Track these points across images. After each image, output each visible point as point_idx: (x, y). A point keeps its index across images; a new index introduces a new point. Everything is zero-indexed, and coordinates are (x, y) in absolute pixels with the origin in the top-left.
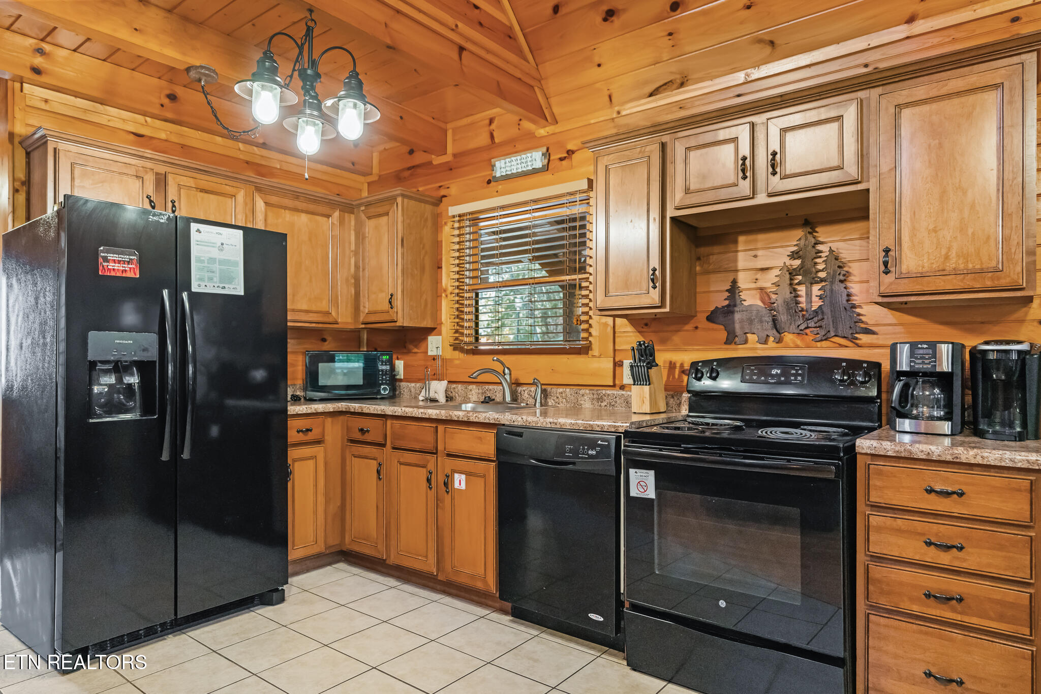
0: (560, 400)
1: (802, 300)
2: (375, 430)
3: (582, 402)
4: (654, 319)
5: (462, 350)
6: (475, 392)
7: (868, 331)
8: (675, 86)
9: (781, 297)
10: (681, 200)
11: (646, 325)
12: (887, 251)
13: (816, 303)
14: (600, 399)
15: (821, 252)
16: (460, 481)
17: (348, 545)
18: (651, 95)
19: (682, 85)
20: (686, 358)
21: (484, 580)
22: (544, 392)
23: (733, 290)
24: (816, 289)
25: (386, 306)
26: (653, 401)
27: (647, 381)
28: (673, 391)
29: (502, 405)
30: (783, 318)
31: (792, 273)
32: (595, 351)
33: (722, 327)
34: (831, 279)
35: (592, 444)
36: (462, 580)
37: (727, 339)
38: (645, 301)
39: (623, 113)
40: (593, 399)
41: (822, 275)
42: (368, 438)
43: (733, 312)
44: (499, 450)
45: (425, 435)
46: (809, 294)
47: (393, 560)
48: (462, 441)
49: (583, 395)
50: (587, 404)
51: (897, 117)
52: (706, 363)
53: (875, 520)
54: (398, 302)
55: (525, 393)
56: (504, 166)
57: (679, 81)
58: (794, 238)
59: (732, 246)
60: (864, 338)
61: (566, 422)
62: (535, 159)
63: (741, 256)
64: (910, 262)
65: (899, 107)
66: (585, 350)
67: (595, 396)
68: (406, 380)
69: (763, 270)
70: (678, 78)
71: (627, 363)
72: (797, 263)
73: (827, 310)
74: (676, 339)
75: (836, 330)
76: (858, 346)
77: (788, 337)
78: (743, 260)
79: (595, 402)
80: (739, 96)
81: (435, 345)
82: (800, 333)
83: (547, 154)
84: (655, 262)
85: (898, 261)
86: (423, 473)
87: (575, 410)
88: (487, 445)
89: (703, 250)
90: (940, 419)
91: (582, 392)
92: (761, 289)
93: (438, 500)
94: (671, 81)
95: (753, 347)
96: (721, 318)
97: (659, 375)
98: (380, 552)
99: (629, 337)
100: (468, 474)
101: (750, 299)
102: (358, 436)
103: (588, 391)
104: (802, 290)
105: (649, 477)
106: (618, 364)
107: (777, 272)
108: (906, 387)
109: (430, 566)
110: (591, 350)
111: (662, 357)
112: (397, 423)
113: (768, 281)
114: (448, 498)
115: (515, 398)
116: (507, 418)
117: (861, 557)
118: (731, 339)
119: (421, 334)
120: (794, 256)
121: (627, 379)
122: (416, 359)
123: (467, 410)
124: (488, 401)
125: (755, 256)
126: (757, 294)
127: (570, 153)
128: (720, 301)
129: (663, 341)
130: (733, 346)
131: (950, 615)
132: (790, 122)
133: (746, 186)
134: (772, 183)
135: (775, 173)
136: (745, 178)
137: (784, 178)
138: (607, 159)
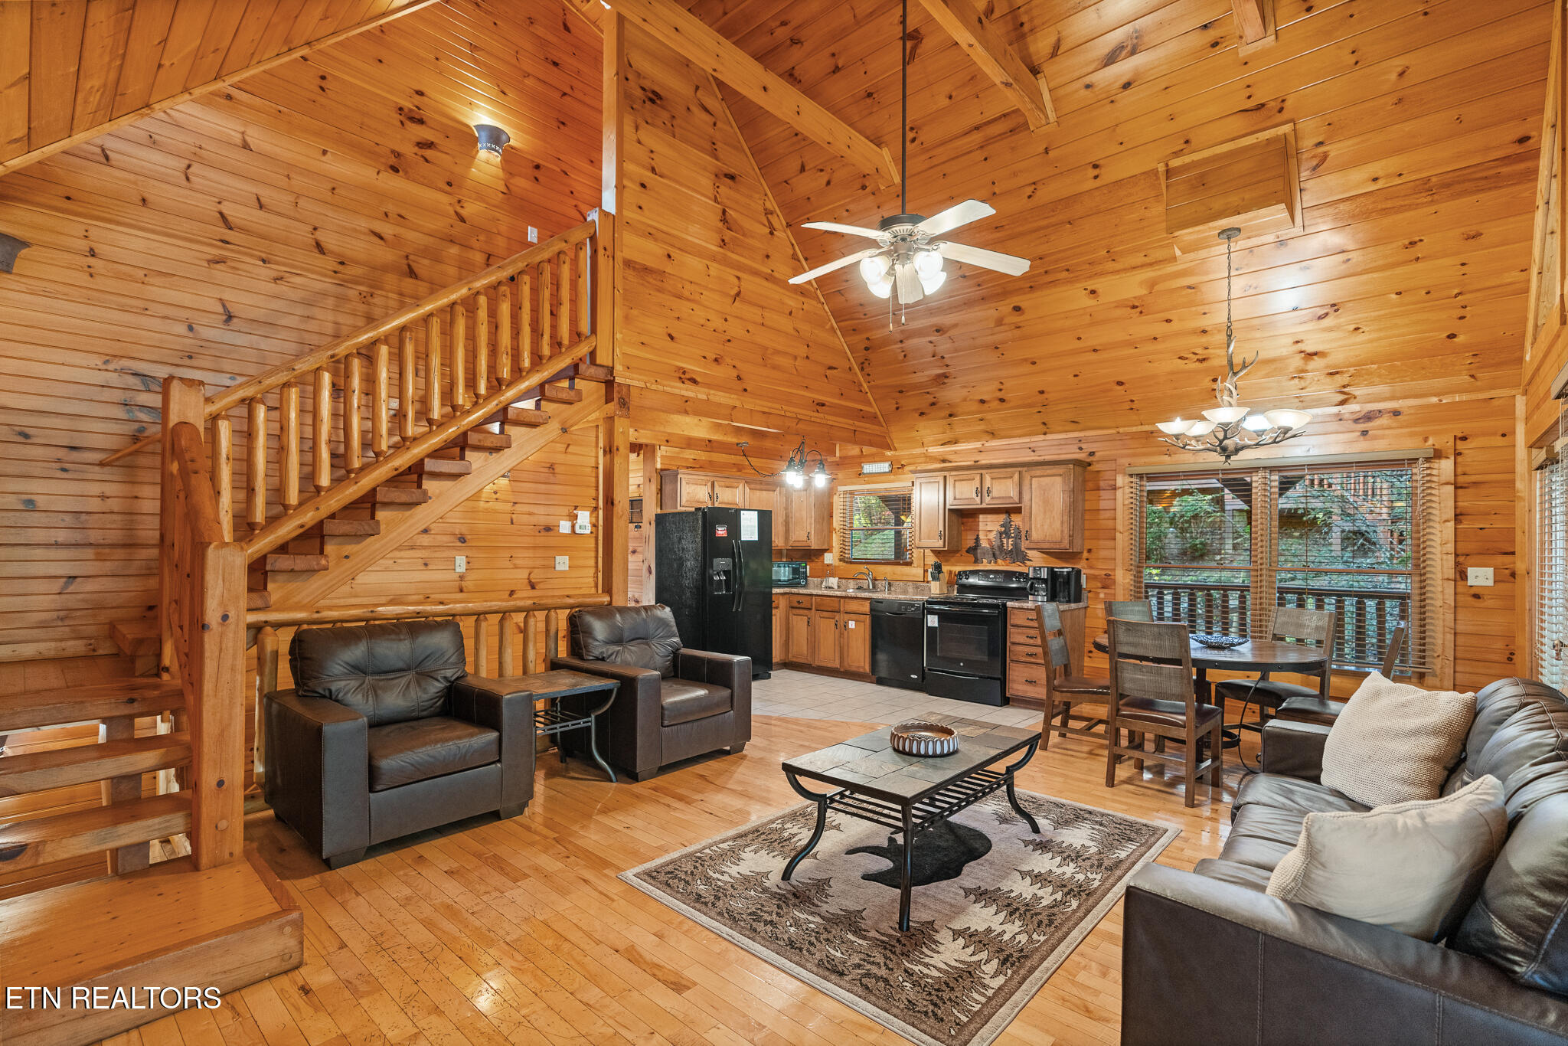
0: (897, 587)
1: (1005, 545)
2: (806, 602)
3: (908, 589)
4: (942, 552)
5: (845, 562)
6: (852, 583)
7: (1025, 559)
9: (996, 543)
10: (953, 502)
11: (938, 554)
12: (1029, 528)
13: (1010, 547)
14: (917, 588)
15: (1012, 525)
16: (852, 625)
17: (791, 658)
18: (942, 445)
20: (957, 569)
21: (864, 668)
22: (890, 584)
23: (977, 539)
24: (1010, 541)
25: (805, 538)
26: (941, 589)
27: (938, 579)
28: (950, 584)
29: (868, 590)
30: (997, 553)
31: (1001, 533)
32: (915, 564)
33: (972, 556)
34: (1015, 537)
35: (913, 605)
36: (854, 669)
37: (974, 561)
38: (937, 545)
39: (929, 451)
41: (1013, 535)
42: (801, 605)
43: (977, 549)
44: (871, 610)
45: (834, 604)
46: (1007, 543)
47: (817, 663)
48: (853, 606)
49: (909, 585)
50: (911, 590)
51: (1031, 480)
52: (965, 572)
53: (1013, 630)
54: (812, 537)
55: (879, 584)
56: (869, 468)
58: (1002, 517)
60: (1023, 562)
61: (902, 597)
62: (885, 467)
63: (980, 524)
64: (1037, 534)
65: (1032, 477)
66: (909, 564)
67: (915, 586)
68: (811, 576)
69: (989, 531)
70: (954, 440)
71: (930, 570)
72: (1003, 529)
73: (1014, 550)
74: (952, 560)
75: (1018, 559)
77: (999, 561)
78: (981, 526)
79: (915, 588)
81: (829, 558)
82: (1004, 559)
83: (891, 465)
84: (941, 528)
85: (1030, 536)
86: (833, 622)
87: (905, 592)
88: (866, 607)
89: (965, 520)
90: (1042, 595)
91: (909, 583)
92: (989, 540)
93: (841, 634)
95: (985, 565)
96: (972, 552)
97: (945, 576)
98: (810, 660)
99: (931, 559)
100: (856, 621)
101: (984, 544)
102: (796, 605)
103: (911, 583)
104: (1005, 540)
105: (936, 618)
106: (926, 571)
107: (995, 532)
108: (1032, 584)
109: (836, 664)
110: (913, 564)
111: (945, 569)
112: (819, 599)
113: (992, 536)
114: (846, 633)
115: (874, 587)
116: (875, 596)
117: (1008, 644)
118: (976, 561)
119: (821, 552)
120: (1002, 526)
121: (930, 579)
122: (817, 565)
123: (851, 592)
124: (860, 588)
125: (986, 526)
126: (987, 542)
127: (903, 466)
128: (971, 543)
129: (947, 561)
130: (976, 564)
131: (1032, 660)
132: (994, 475)
133: (978, 500)
134: (987, 499)
135: (989, 496)
136: (977, 496)
137: (992, 498)
138: (920, 480)
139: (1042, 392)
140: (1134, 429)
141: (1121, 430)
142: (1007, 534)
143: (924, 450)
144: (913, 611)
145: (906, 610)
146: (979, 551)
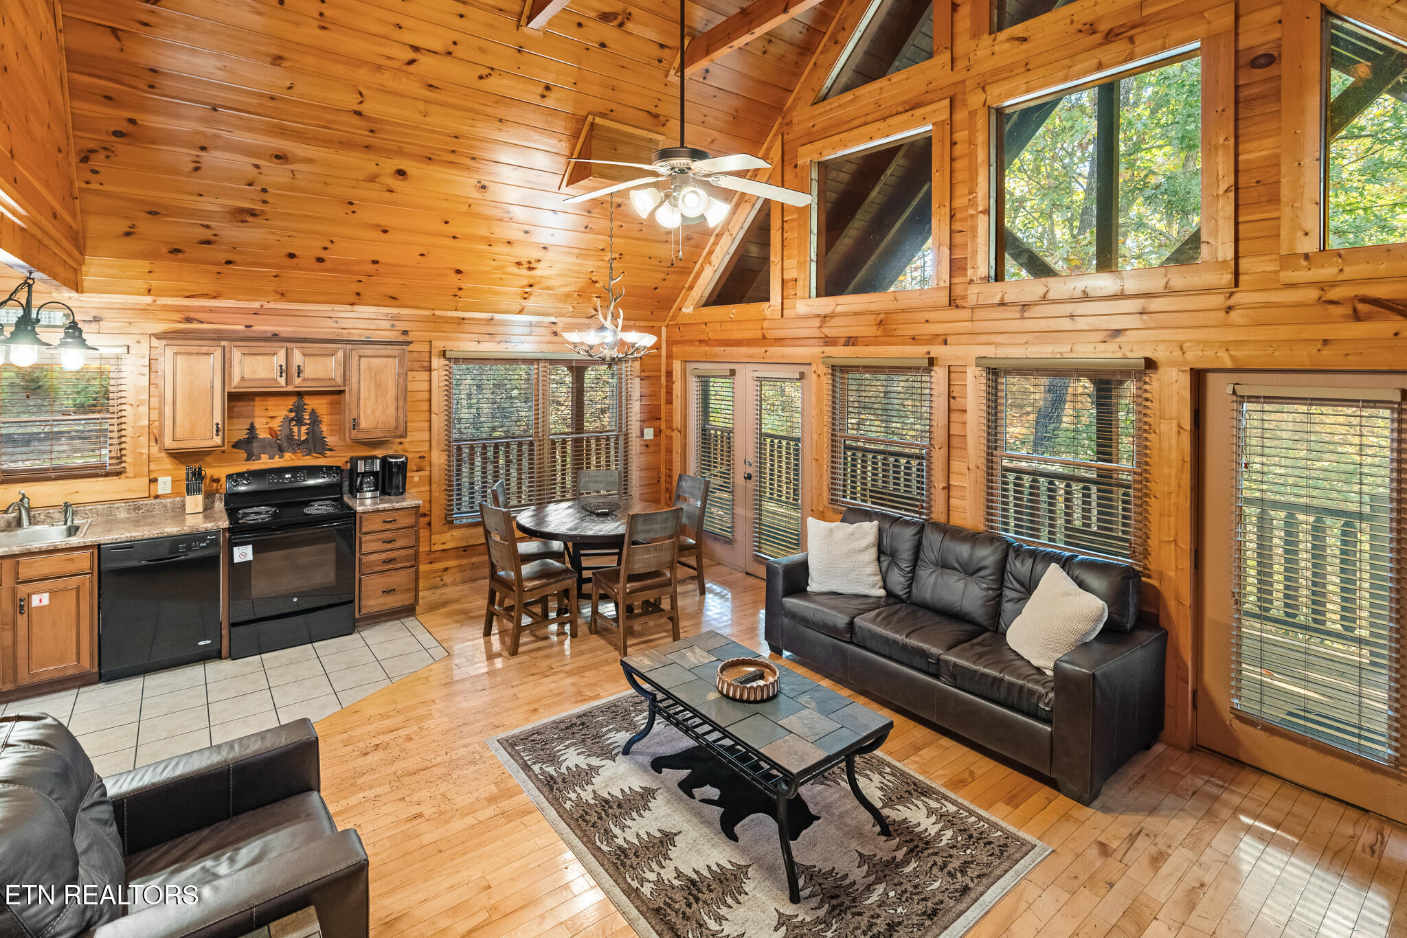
1: (296, 434)
7: (331, 450)
9: (282, 433)
10: (238, 383)
12: (354, 420)
13: (304, 437)
14: (137, 509)
15: (306, 410)
19: (215, 298)
23: (252, 428)
24: (304, 429)
30: (284, 444)
31: (290, 420)
32: (130, 473)
33: (243, 451)
34: (312, 424)
35: (202, 540)
41: (308, 422)
43: (252, 442)
46: (299, 431)
50: (123, 515)
51: (359, 361)
52: (239, 474)
53: (365, 539)
58: (291, 402)
59: (251, 403)
60: (328, 453)
63: (256, 408)
64: (364, 423)
65: (360, 357)
67: (131, 508)
69: (272, 417)
70: (214, 295)
72: (293, 415)
73: (310, 440)
75: (314, 450)
76: (326, 458)
77: (287, 456)
78: (258, 411)
82: (294, 452)
85: (359, 424)
90: (371, 491)
92: (270, 428)
95: (264, 463)
97: (205, 486)
100: (52, 591)
101: (263, 435)
103: (123, 505)
104: (295, 429)
105: (249, 549)
107: (280, 419)
110: (126, 473)
113: (276, 424)
117: (357, 555)
118: (250, 457)
120: (291, 411)
125: (267, 409)
126: (267, 432)
127: (97, 319)
128: (242, 435)
130: (251, 463)
131: (391, 566)
132: (308, 351)
133: (282, 381)
134: (297, 381)
135: (299, 376)
136: (281, 376)
137: (305, 380)
138: (175, 349)
139: (375, 262)
140: (449, 314)
141: (437, 313)
142: (300, 422)
143: (148, 299)
144: (203, 547)
145: (189, 549)
146: (255, 445)
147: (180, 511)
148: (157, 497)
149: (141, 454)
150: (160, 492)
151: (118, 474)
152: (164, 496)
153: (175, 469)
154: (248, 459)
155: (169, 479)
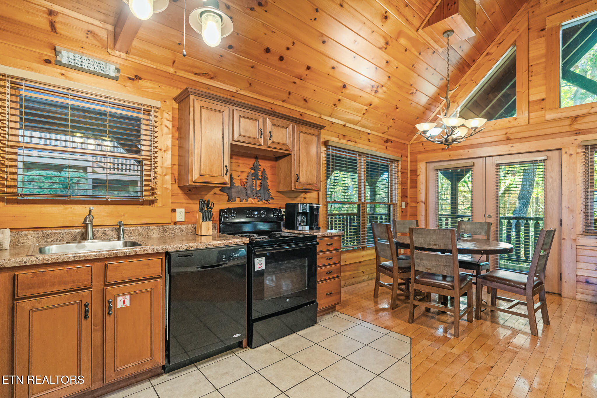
0: (133, 234)
1: (254, 185)
3: (151, 234)
4: (194, 188)
7: (272, 199)
8: (209, 77)
9: (248, 184)
10: (238, 138)
11: (190, 190)
12: (297, 175)
13: (259, 188)
14: (165, 231)
15: (260, 169)
16: (123, 302)
18: (195, 74)
19: (212, 78)
21: (151, 361)
24: (258, 183)
27: (210, 219)
30: (249, 192)
31: (251, 175)
32: (159, 203)
33: (226, 194)
34: (263, 179)
37: (228, 199)
39: (177, 74)
40: (160, 231)
41: (261, 178)
43: (231, 188)
46: (256, 184)
49: (152, 230)
50: (155, 234)
56: (73, 58)
57: (211, 76)
58: (252, 162)
60: (271, 201)
62: (109, 68)
64: (302, 179)
65: (300, 132)
67: (161, 230)
69: (241, 172)
71: (179, 210)
72: (253, 171)
73: (262, 191)
75: (265, 198)
76: (269, 203)
77: (250, 199)
79: (161, 233)
80: (233, 96)
82: (253, 198)
85: (299, 179)
90: (305, 226)
91: (151, 228)
92: (241, 180)
94: (208, 74)
95: (238, 203)
96: (227, 191)
99: (179, 196)
100: (134, 294)
101: (237, 183)
103: (155, 227)
104: (254, 182)
105: (263, 260)
106: (174, 211)
107: (246, 174)
110: (156, 203)
113: (244, 176)
114: (110, 318)
118: (230, 200)
120: (252, 168)
125: (239, 166)
126: (239, 181)
127: (138, 78)
130: (230, 202)
131: (330, 276)
132: (274, 122)
133: (261, 141)
135: (270, 139)
136: (261, 137)
137: (273, 142)
138: (202, 103)
140: (327, 118)
141: (322, 116)
142: (256, 177)
143: (172, 70)
144: (237, 257)
145: (229, 258)
146: (233, 190)
147: (196, 234)
148: (175, 223)
149: (167, 188)
150: (178, 220)
151: (151, 203)
152: (181, 223)
153: (187, 203)
154: (228, 200)
155: (183, 210)
